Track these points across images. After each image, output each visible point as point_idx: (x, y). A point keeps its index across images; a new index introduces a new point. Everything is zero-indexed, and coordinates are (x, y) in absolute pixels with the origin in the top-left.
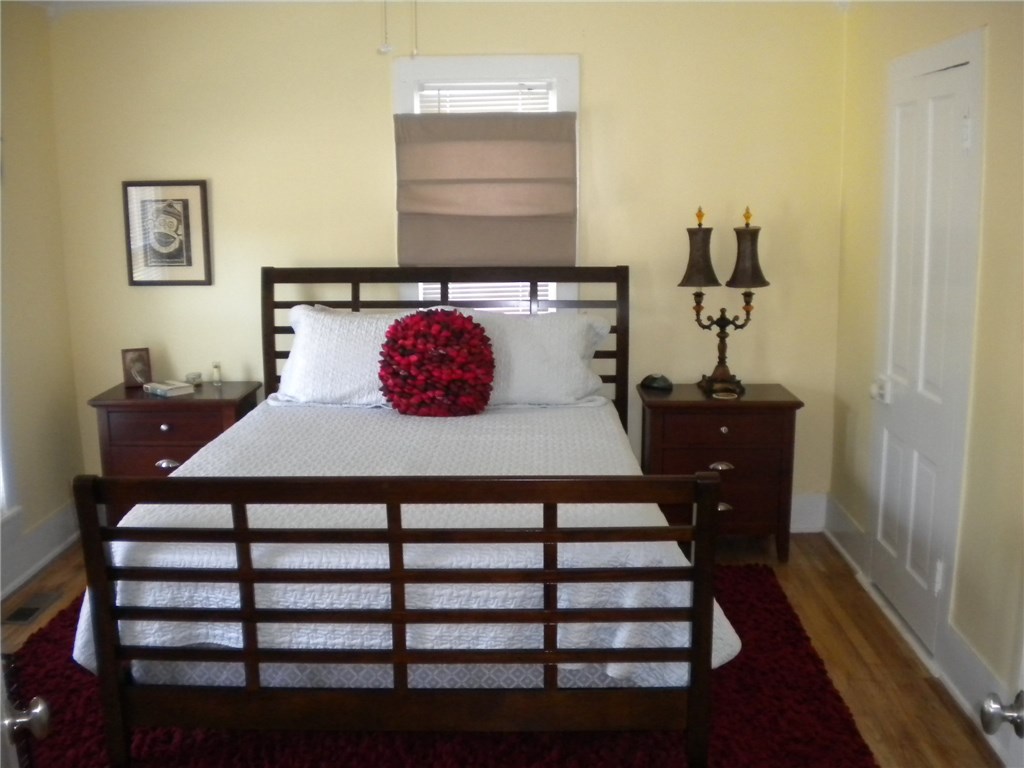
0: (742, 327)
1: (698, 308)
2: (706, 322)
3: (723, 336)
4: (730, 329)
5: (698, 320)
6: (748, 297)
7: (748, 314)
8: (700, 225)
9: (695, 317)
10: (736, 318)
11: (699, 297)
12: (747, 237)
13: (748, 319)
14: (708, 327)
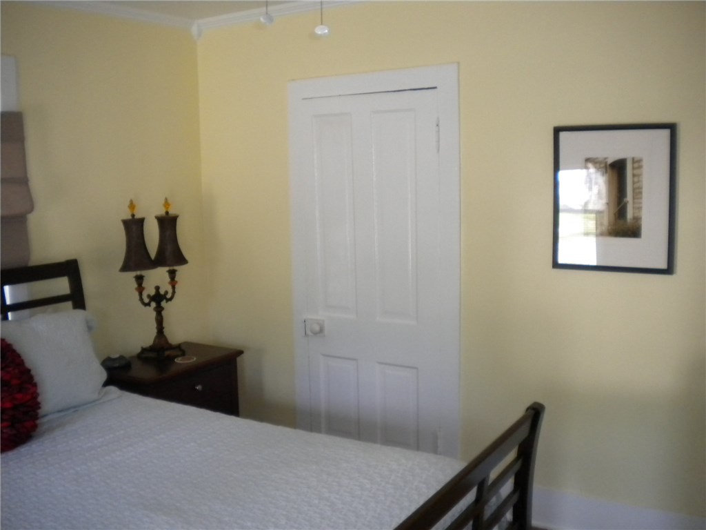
0: (171, 299)
1: (140, 289)
2: (146, 300)
3: (159, 310)
4: (163, 304)
5: (141, 299)
6: (172, 274)
7: (174, 287)
8: (133, 216)
9: (138, 297)
10: (166, 293)
11: (140, 279)
12: (168, 223)
13: (174, 292)
14: (148, 304)
